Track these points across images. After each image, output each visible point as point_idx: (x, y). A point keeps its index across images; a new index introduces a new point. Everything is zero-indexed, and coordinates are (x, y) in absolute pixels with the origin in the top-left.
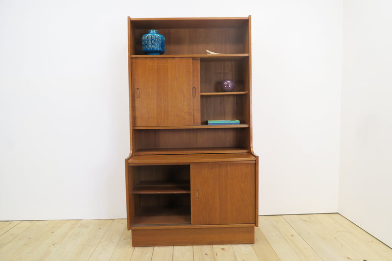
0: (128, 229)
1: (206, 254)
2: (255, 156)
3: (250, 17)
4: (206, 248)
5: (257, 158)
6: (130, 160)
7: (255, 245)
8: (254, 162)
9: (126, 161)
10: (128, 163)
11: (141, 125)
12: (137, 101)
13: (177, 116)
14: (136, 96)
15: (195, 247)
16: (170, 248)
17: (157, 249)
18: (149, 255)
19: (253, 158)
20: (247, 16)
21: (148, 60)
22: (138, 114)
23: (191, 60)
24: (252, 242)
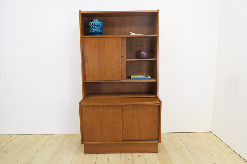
0: (82, 144)
1: (129, 159)
2: (160, 101)
3: (158, 10)
4: (129, 155)
5: (161, 102)
6: (82, 103)
7: (158, 154)
8: (159, 104)
9: (80, 103)
10: (81, 105)
11: (89, 80)
12: (86, 65)
13: (111, 74)
14: (85, 62)
15: (122, 154)
16: (107, 155)
17: (99, 155)
18: (94, 159)
19: (159, 102)
20: (157, 10)
21: (93, 39)
22: (87, 73)
23: (120, 39)
24: (156, 151)
